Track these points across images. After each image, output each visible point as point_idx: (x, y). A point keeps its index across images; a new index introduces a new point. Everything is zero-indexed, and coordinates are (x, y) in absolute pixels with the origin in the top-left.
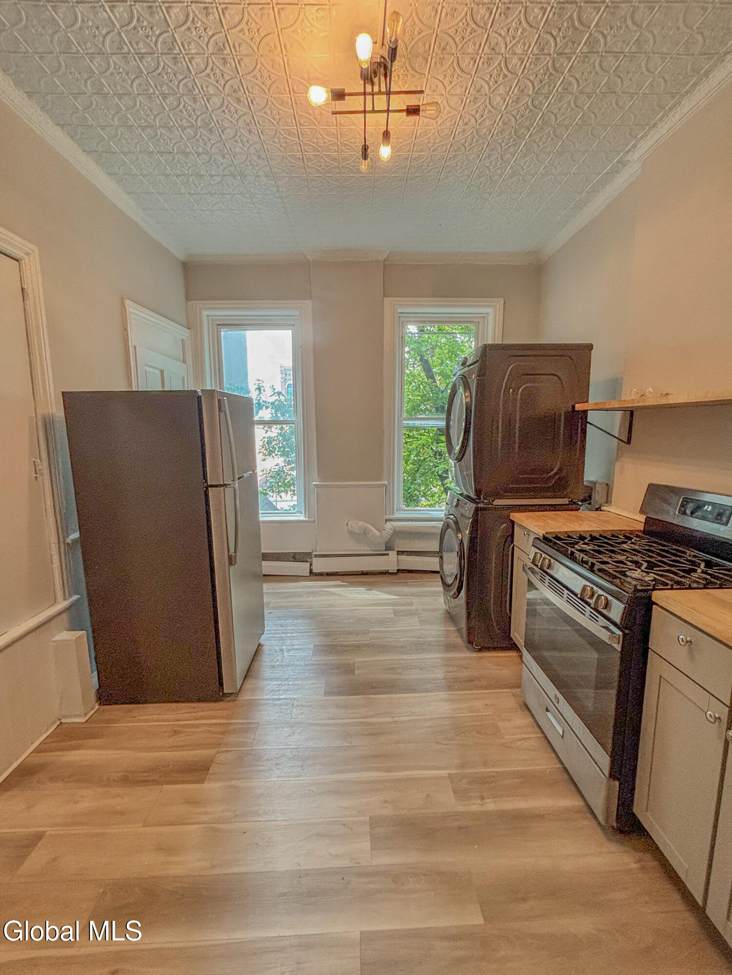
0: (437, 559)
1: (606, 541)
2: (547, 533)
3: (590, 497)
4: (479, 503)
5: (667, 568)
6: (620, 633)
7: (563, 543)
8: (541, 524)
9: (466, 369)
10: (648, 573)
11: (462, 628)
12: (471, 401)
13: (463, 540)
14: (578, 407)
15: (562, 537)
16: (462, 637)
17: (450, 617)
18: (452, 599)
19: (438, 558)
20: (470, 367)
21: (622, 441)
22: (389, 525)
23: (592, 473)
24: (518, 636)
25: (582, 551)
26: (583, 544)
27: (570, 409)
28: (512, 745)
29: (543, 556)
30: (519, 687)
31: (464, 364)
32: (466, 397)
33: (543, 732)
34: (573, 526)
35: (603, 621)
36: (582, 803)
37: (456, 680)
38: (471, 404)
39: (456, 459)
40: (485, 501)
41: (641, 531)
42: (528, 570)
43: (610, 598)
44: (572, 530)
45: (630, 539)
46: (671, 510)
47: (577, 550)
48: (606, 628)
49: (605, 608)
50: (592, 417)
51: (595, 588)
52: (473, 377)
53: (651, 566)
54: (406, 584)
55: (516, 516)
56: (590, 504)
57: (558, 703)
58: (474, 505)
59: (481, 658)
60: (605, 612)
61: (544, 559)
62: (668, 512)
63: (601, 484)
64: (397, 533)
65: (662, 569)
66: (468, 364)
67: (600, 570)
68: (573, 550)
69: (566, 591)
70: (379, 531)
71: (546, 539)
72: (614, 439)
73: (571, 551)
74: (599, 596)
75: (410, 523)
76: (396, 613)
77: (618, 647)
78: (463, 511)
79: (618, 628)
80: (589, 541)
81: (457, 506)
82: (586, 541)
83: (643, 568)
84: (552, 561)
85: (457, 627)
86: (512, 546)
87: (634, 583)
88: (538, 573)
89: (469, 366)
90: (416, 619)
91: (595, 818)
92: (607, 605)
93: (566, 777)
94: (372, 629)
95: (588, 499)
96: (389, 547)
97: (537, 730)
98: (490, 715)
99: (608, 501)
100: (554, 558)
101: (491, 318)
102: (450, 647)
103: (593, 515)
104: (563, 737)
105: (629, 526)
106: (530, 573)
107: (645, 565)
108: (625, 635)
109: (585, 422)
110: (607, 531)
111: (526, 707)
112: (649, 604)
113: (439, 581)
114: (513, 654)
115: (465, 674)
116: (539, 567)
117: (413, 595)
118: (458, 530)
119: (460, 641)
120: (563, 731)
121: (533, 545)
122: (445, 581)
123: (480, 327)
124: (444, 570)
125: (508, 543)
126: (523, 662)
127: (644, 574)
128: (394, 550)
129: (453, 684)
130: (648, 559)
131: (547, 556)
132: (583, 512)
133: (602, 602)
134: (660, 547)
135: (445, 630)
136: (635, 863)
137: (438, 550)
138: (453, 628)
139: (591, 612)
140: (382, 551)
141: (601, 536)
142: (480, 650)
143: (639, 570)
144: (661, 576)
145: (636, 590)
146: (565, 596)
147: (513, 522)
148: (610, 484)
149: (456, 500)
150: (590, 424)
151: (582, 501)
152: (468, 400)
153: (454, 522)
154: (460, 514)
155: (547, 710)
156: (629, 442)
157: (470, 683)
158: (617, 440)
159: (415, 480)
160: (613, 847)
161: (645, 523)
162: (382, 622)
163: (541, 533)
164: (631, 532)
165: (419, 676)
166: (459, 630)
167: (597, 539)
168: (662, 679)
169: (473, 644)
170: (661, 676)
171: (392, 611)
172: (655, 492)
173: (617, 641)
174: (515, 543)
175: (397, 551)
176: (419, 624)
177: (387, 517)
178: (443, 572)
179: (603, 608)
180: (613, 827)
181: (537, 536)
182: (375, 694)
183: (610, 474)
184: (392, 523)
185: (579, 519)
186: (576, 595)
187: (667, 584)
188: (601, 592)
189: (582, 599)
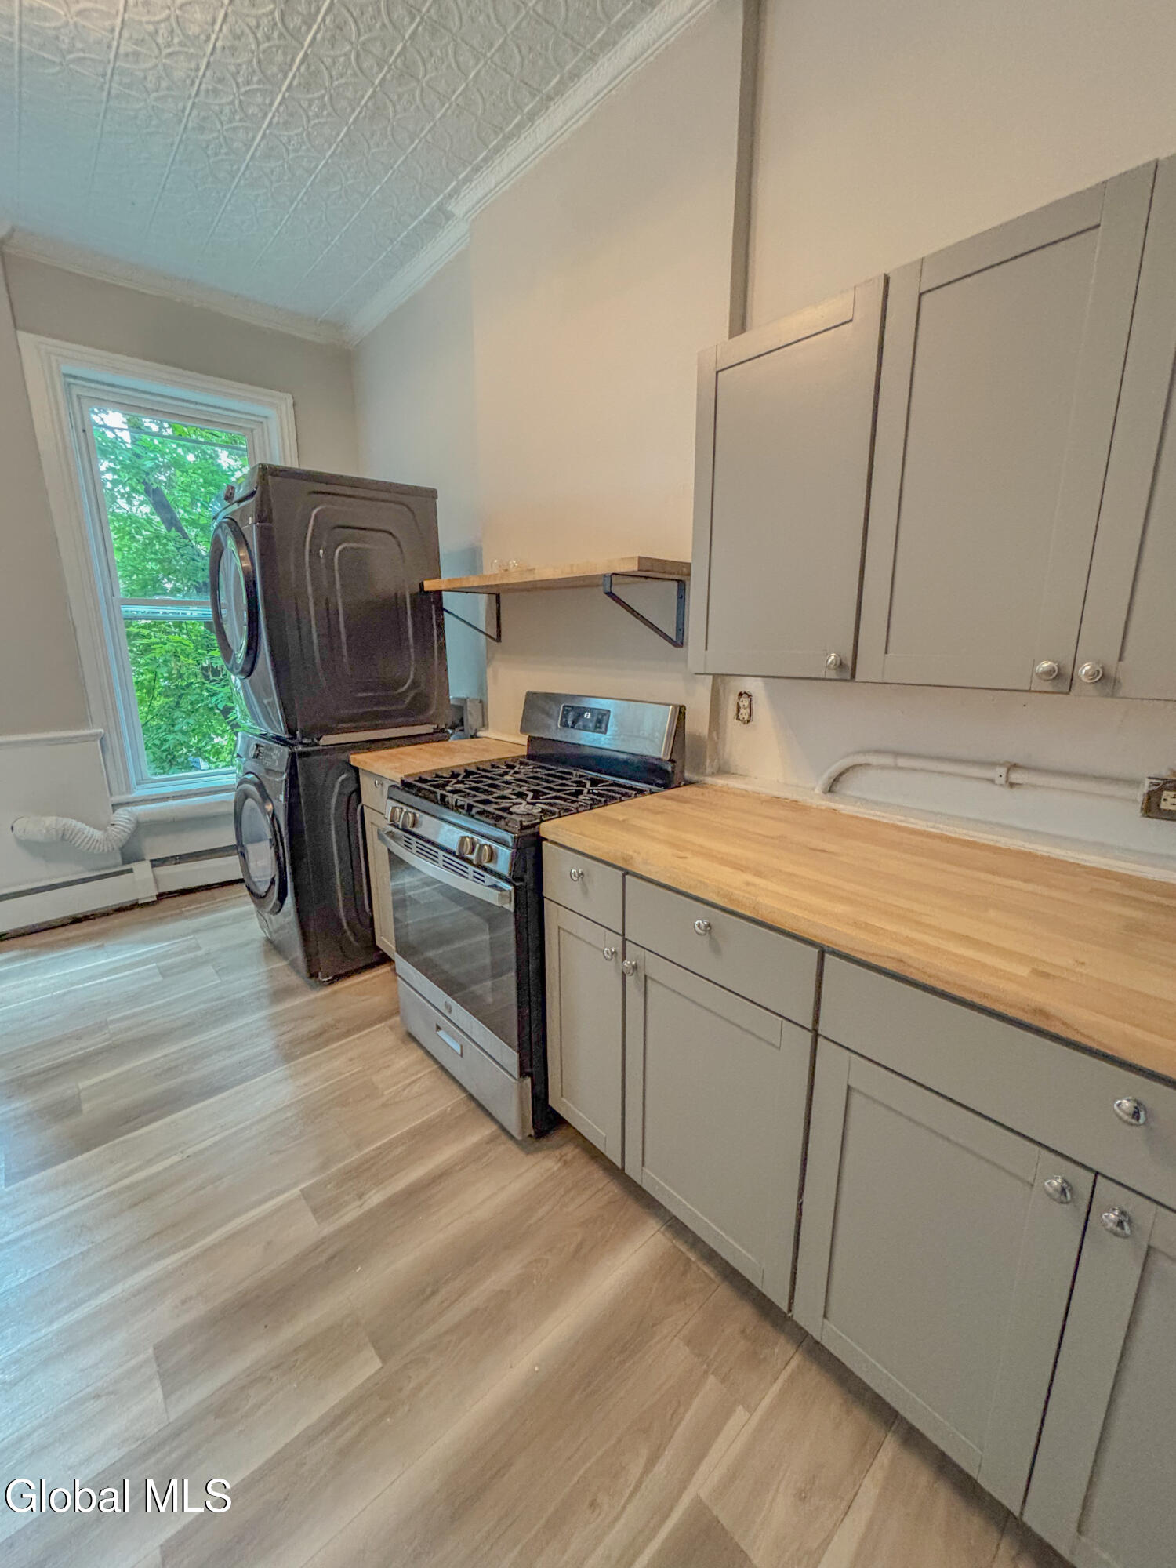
0: (235, 859)
1: (484, 774)
2: (408, 776)
3: (462, 721)
4: (293, 745)
5: (554, 794)
6: (511, 888)
7: (431, 786)
8: (397, 765)
9: (235, 507)
10: (534, 804)
11: (296, 958)
12: (253, 564)
13: (277, 813)
14: (429, 585)
15: (430, 779)
16: (298, 972)
17: (274, 947)
18: (272, 917)
19: (237, 857)
20: (244, 503)
21: (490, 637)
22: (123, 816)
23: (459, 688)
24: (386, 941)
25: (454, 792)
26: (456, 783)
27: (417, 589)
28: (397, 1099)
29: (405, 810)
30: (397, 1012)
31: (229, 497)
32: (241, 559)
33: (436, 1062)
34: (441, 761)
35: (490, 879)
36: (495, 1127)
37: (295, 1042)
38: (254, 571)
39: (242, 672)
40: (305, 741)
41: (523, 756)
42: (386, 836)
43: (494, 845)
44: (440, 767)
45: (513, 767)
46: (551, 722)
47: (449, 792)
48: (495, 887)
49: (490, 860)
50: (448, 600)
51: (476, 838)
52: (250, 522)
53: (537, 794)
54: (181, 916)
55: (358, 759)
56: (462, 731)
57: (450, 1011)
58: (287, 750)
59: (335, 992)
60: (490, 866)
61: (407, 813)
62: (549, 727)
63: (473, 701)
64: (144, 828)
65: (548, 796)
66: (237, 497)
67: (481, 813)
68: (444, 792)
69: (441, 853)
70: (99, 829)
71: (406, 785)
72: (482, 635)
73: (442, 795)
74: (482, 846)
75: (171, 803)
76: (164, 972)
77: (510, 907)
78: (269, 764)
79: (509, 882)
80: (464, 777)
81: (256, 756)
82: (460, 778)
83: (529, 799)
84: (418, 814)
85: (286, 958)
86: (359, 807)
87: (519, 819)
88: (400, 839)
89: (240, 501)
90: (209, 970)
91: (512, 1137)
92: (492, 856)
93: (473, 1105)
94: (111, 1018)
95: (459, 724)
96: (130, 856)
97: (431, 1062)
98: (359, 1072)
99: (484, 725)
100: (419, 810)
101: (273, 425)
102: (279, 994)
103: (468, 744)
104: (462, 1055)
105: (510, 751)
106: (388, 839)
107: (531, 795)
108: (516, 889)
109: (441, 609)
110: (486, 762)
111: (411, 1037)
112: (538, 840)
113: (246, 895)
114: (384, 970)
115: (311, 1026)
116: (400, 827)
117: (196, 931)
118: (265, 797)
119: (294, 979)
120: (462, 1047)
121: (390, 798)
122: (255, 891)
123: (256, 438)
124: (252, 874)
125: (353, 803)
126: (397, 975)
127: (531, 806)
128: (144, 860)
129: (292, 1050)
130: (533, 787)
131: (410, 809)
132: (453, 742)
133: (485, 855)
134: (547, 772)
135: (268, 971)
136: (557, 1163)
137: (235, 843)
138: (281, 964)
139: (475, 872)
140: (116, 866)
141: (478, 769)
142: (331, 982)
143: (524, 803)
144: (550, 804)
145: (523, 828)
146: (441, 858)
147: (356, 770)
148: (484, 699)
149: (253, 746)
150: (448, 612)
151: (451, 728)
152: (246, 564)
153: (255, 784)
154: (264, 770)
155: (438, 1028)
156: (499, 639)
157: (320, 1038)
158: (484, 637)
159: (173, 725)
160: (531, 1160)
161: (528, 746)
162: (134, 998)
163: (397, 777)
164: (514, 759)
165: (228, 1062)
166: (293, 965)
167: (472, 773)
168: (561, 932)
169: (317, 976)
170: (559, 928)
171: (157, 971)
172: (535, 703)
173: (508, 900)
174: (363, 802)
175: (152, 861)
176: (216, 977)
177: (116, 799)
178: (250, 877)
179: (488, 862)
180: (530, 1136)
181: (393, 783)
182: (135, 1129)
183: (482, 688)
184: (129, 808)
185: (450, 751)
186: (453, 853)
187: (554, 814)
188: (483, 841)
189: (459, 857)
